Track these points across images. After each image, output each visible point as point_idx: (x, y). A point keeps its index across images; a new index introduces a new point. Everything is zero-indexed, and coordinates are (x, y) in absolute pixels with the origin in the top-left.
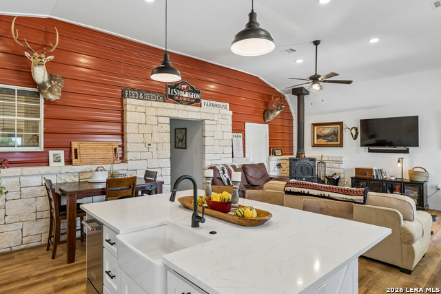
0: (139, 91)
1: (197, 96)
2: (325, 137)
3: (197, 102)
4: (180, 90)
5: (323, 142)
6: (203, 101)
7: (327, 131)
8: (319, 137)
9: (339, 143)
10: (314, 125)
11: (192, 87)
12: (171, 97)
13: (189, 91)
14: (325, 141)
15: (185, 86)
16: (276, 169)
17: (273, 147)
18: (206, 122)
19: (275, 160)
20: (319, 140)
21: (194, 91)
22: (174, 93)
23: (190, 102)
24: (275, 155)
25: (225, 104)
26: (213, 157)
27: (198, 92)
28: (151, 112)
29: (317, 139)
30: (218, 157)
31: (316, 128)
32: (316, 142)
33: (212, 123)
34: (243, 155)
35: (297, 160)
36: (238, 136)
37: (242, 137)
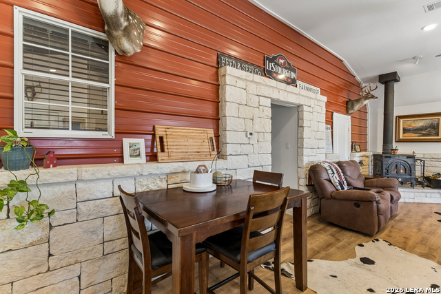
0: (236, 59)
1: (293, 75)
2: (416, 130)
3: (294, 83)
4: (278, 65)
5: (413, 136)
6: (298, 82)
8: (405, 131)
9: (439, 138)
10: (400, 117)
11: (289, 64)
12: (269, 73)
13: (286, 68)
14: (417, 135)
15: (282, 61)
18: (305, 108)
19: (357, 157)
20: (407, 135)
21: (291, 69)
22: (272, 68)
23: (286, 82)
24: (356, 151)
25: (317, 89)
26: (309, 152)
27: (295, 71)
28: (253, 88)
29: (404, 133)
30: (315, 152)
31: (401, 120)
32: (401, 137)
33: (309, 109)
34: (332, 150)
35: (390, 157)
36: (327, 128)
37: (330, 129)
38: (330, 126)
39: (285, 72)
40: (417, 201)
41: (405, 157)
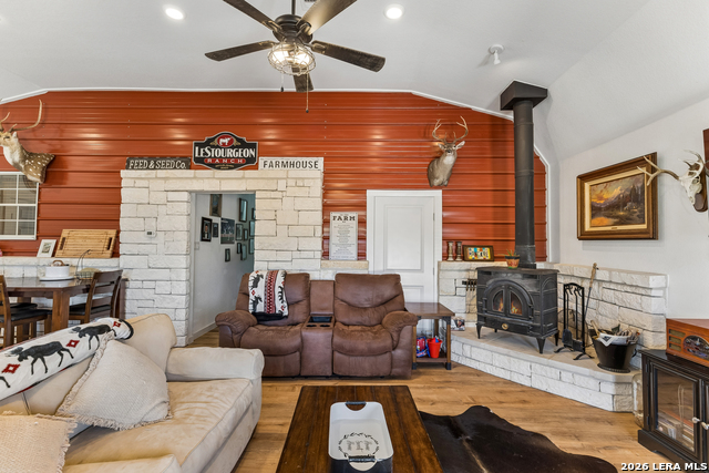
0: (150, 158)
1: (250, 152)
2: (610, 209)
3: (250, 163)
4: (218, 147)
5: (605, 225)
6: (261, 160)
7: (614, 190)
8: (596, 210)
9: (644, 226)
10: (583, 178)
11: (238, 140)
12: (199, 160)
13: (233, 147)
14: (611, 221)
15: (226, 141)
16: (462, 291)
17: (457, 241)
18: (259, 195)
19: (460, 270)
20: (598, 220)
21: (244, 145)
22: (205, 154)
23: (234, 165)
24: (464, 259)
25: (313, 159)
27: (253, 146)
28: (156, 185)
29: (592, 216)
30: (286, 256)
31: (587, 185)
32: (587, 228)
33: (273, 195)
34: (355, 255)
35: (489, 273)
36: (346, 218)
37: (356, 219)
38: (355, 214)
39: (231, 153)
40: (538, 384)
41: (520, 276)
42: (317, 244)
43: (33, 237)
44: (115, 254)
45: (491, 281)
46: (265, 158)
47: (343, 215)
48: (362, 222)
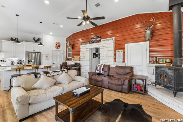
0: (85, 42)
1: (100, 39)
3: (100, 41)
4: (94, 39)
11: (97, 36)
12: (91, 42)
15: (95, 37)
17: (155, 57)
21: (99, 37)
22: (92, 40)
23: (97, 42)
25: (112, 38)
26: (103, 61)
27: (100, 37)
28: (85, 48)
30: (106, 61)
33: (103, 47)
34: (122, 61)
35: (159, 68)
36: (120, 52)
37: (123, 52)
38: (122, 51)
39: (96, 39)
41: (168, 69)
42: (113, 58)
43: (71, 58)
44: (80, 61)
45: (159, 70)
46: (102, 39)
47: (119, 51)
48: (124, 53)
